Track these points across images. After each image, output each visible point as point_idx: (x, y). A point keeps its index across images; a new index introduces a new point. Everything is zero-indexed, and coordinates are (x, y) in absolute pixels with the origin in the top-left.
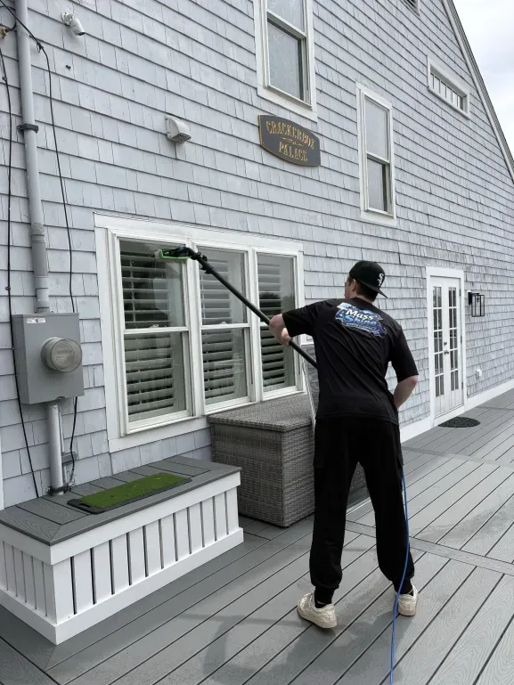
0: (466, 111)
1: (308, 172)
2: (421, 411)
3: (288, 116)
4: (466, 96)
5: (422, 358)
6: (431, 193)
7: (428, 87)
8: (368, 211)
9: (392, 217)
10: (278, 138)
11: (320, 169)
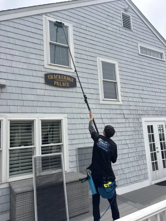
0: (163, 59)
1: (70, 90)
2: (142, 177)
3: (60, 73)
4: (162, 54)
5: (141, 154)
6: (143, 90)
7: (139, 54)
8: (104, 100)
9: (119, 101)
10: (54, 80)
11: (77, 88)
